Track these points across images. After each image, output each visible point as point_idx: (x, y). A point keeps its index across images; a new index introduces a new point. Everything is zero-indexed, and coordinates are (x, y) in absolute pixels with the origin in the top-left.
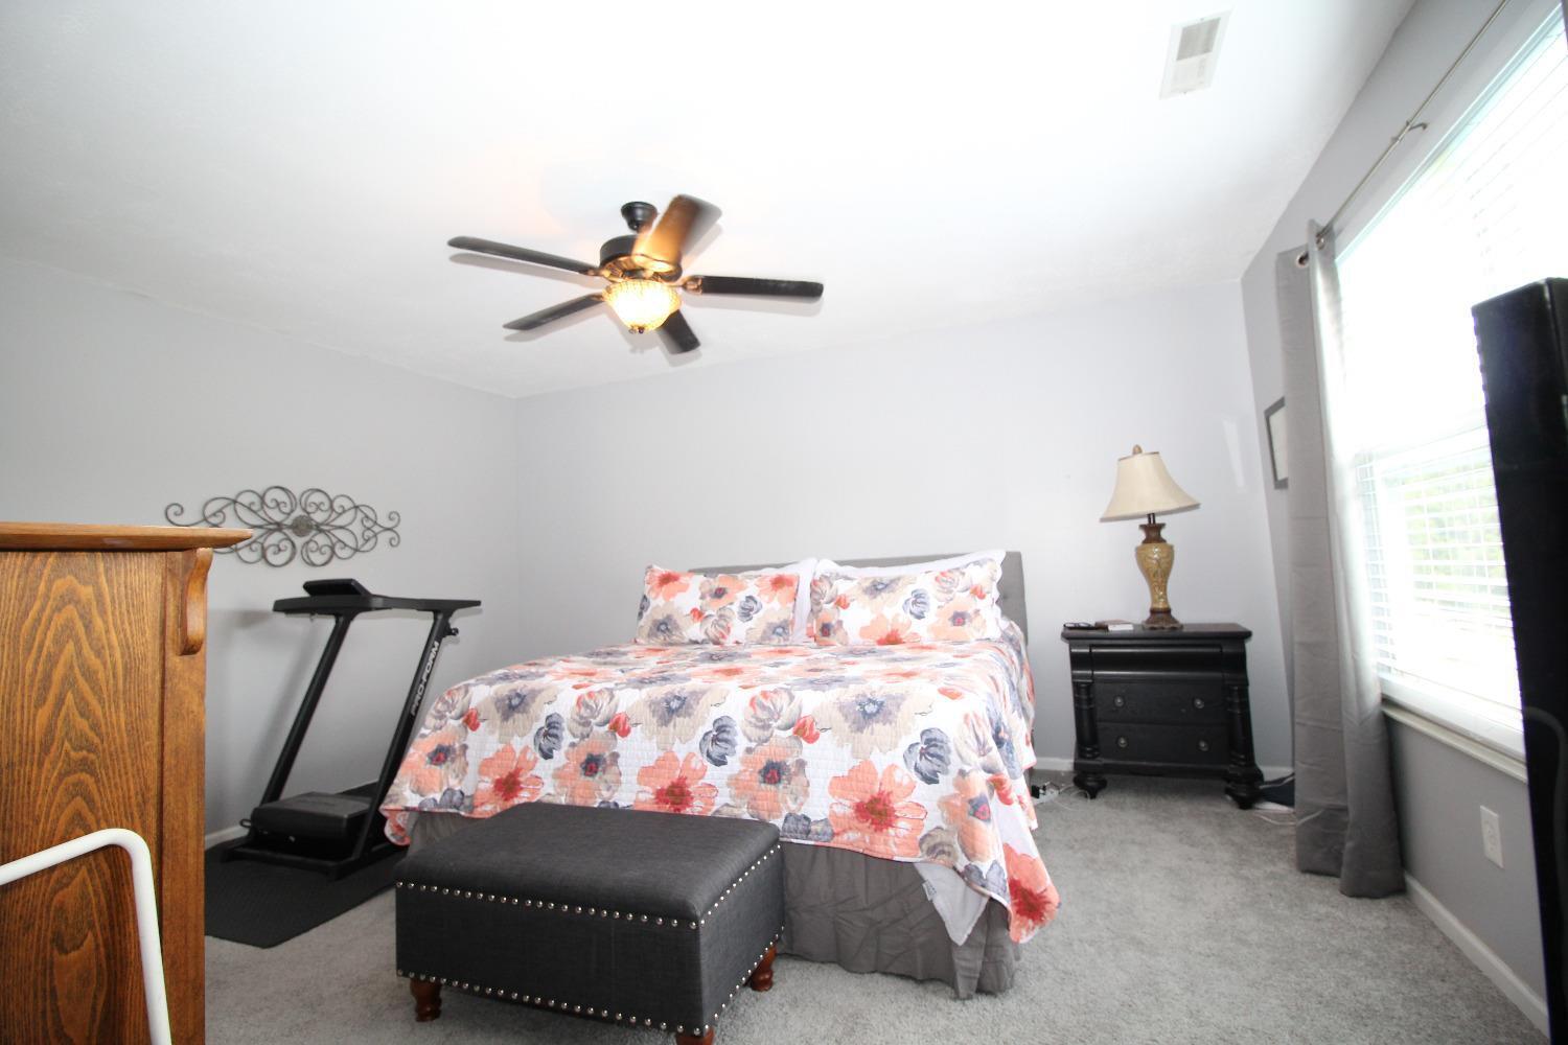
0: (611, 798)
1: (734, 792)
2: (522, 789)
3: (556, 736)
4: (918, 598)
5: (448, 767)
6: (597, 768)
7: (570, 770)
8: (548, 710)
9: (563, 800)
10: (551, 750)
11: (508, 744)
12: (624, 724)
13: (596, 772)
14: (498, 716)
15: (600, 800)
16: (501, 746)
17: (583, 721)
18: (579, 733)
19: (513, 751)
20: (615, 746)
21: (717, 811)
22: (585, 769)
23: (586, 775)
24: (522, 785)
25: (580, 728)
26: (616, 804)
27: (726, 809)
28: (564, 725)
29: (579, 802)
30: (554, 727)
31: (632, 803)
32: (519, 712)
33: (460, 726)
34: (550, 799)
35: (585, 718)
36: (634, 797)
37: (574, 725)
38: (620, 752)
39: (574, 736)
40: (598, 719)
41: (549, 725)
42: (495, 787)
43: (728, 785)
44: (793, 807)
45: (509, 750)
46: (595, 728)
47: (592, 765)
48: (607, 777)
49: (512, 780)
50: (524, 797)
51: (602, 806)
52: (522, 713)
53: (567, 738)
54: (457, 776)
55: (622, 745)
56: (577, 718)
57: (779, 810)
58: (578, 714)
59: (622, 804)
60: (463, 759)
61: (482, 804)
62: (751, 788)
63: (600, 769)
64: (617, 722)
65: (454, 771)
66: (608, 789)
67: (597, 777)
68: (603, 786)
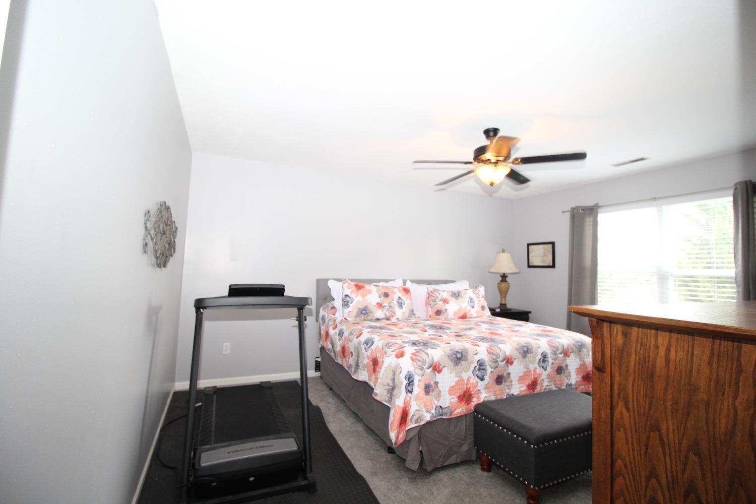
0: (510, 392)
1: (549, 380)
2: (473, 397)
3: (484, 369)
4: (471, 300)
5: (432, 395)
6: (502, 380)
7: (491, 384)
8: (477, 358)
9: (493, 398)
10: (483, 376)
11: (460, 377)
12: (511, 359)
13: (502, 383)
14: (451, 364)
15: (506, 394)
16: (457, 379)
17: (494, 361)
18: (493, 366)
19: (463, 380)
20: (508, 370)
21: (545, 389)
22: (497, 382)
23: (498, 385)
24: (473, 396)
25: (493, 364)
26: (513, 395)
27: (547, 387)
28: (487, 363)
29: (499, 397)
30: (482, 365)
31: (519, 393)
32: (463, 360)
33: (431, 372)
34: (487, 399)
35: (495, 359)
36: (519, 390)
37: (491, 363)
38: (510, 372)
39: (492, 368)
40: (500, 359)
41: (480, 365)
42: (459, 399)
43: (547, 378)
44: (567, 381)
45: (461, 380)
46: (500, 363)
47: (499, 380)
48: (507, 384)
49: (467, 394)
50: (475, 402)
51: (508, 396)
52: (465, 361)
53: (489, 370)
54: (436, 399)
55: (511, 369)
56: (491, 359)
57: (563, 383)
58: (491, 358)
59: (515, 394)
60: (437, 389)
61: (455, 409)
62: (554, 377)
63: (503, 381)
64: (508, 359)
65: (434, 396)
66: (508, 389)
67: (503, 385)
68: (506, 388)
